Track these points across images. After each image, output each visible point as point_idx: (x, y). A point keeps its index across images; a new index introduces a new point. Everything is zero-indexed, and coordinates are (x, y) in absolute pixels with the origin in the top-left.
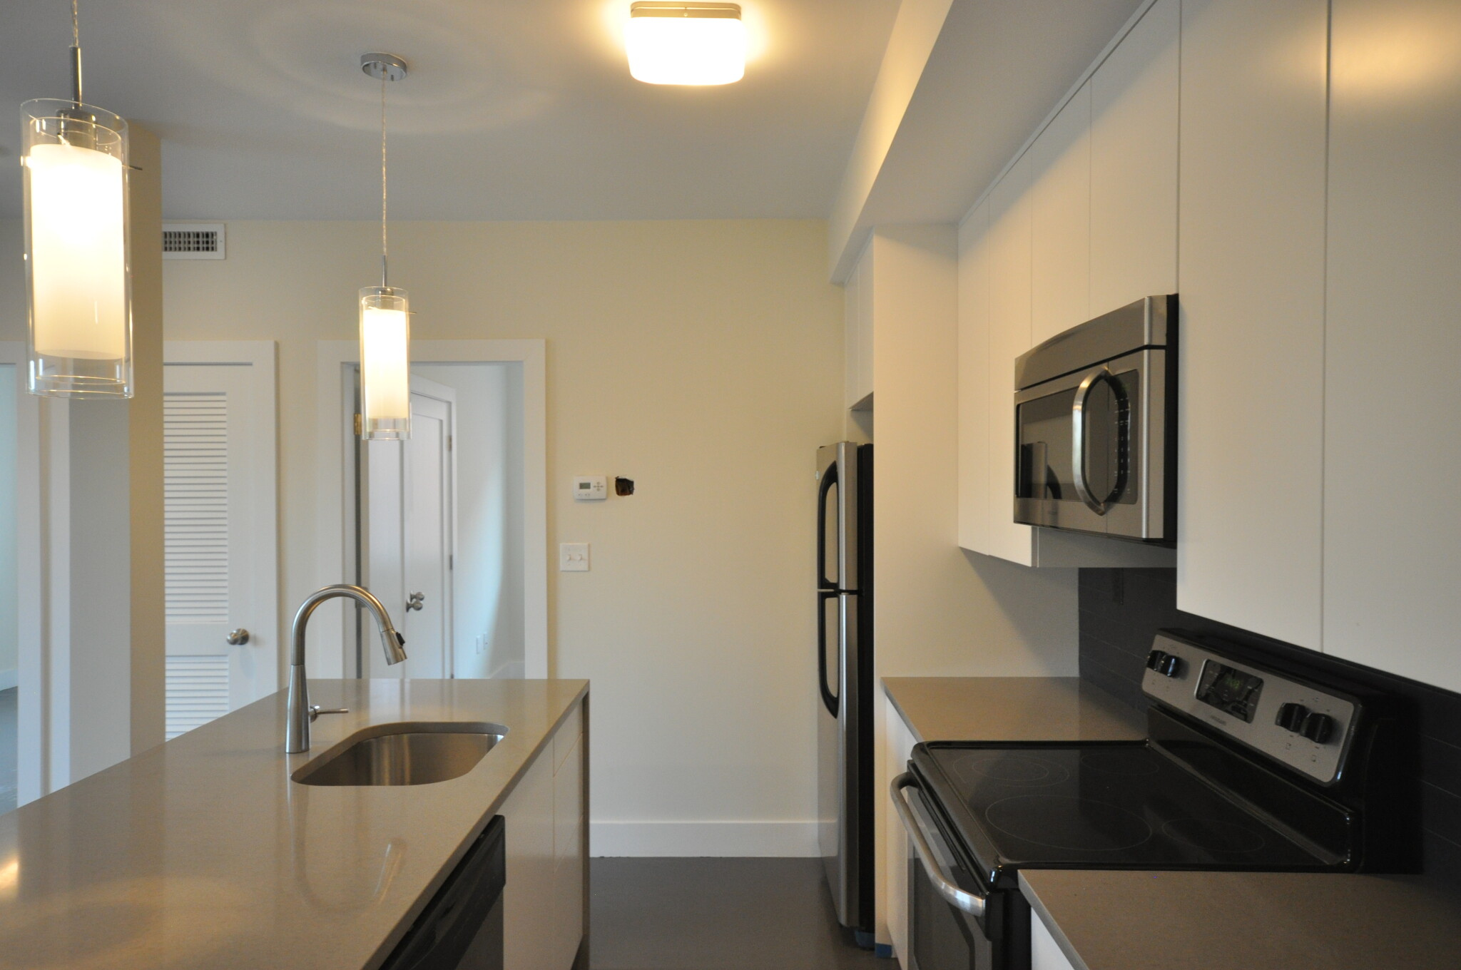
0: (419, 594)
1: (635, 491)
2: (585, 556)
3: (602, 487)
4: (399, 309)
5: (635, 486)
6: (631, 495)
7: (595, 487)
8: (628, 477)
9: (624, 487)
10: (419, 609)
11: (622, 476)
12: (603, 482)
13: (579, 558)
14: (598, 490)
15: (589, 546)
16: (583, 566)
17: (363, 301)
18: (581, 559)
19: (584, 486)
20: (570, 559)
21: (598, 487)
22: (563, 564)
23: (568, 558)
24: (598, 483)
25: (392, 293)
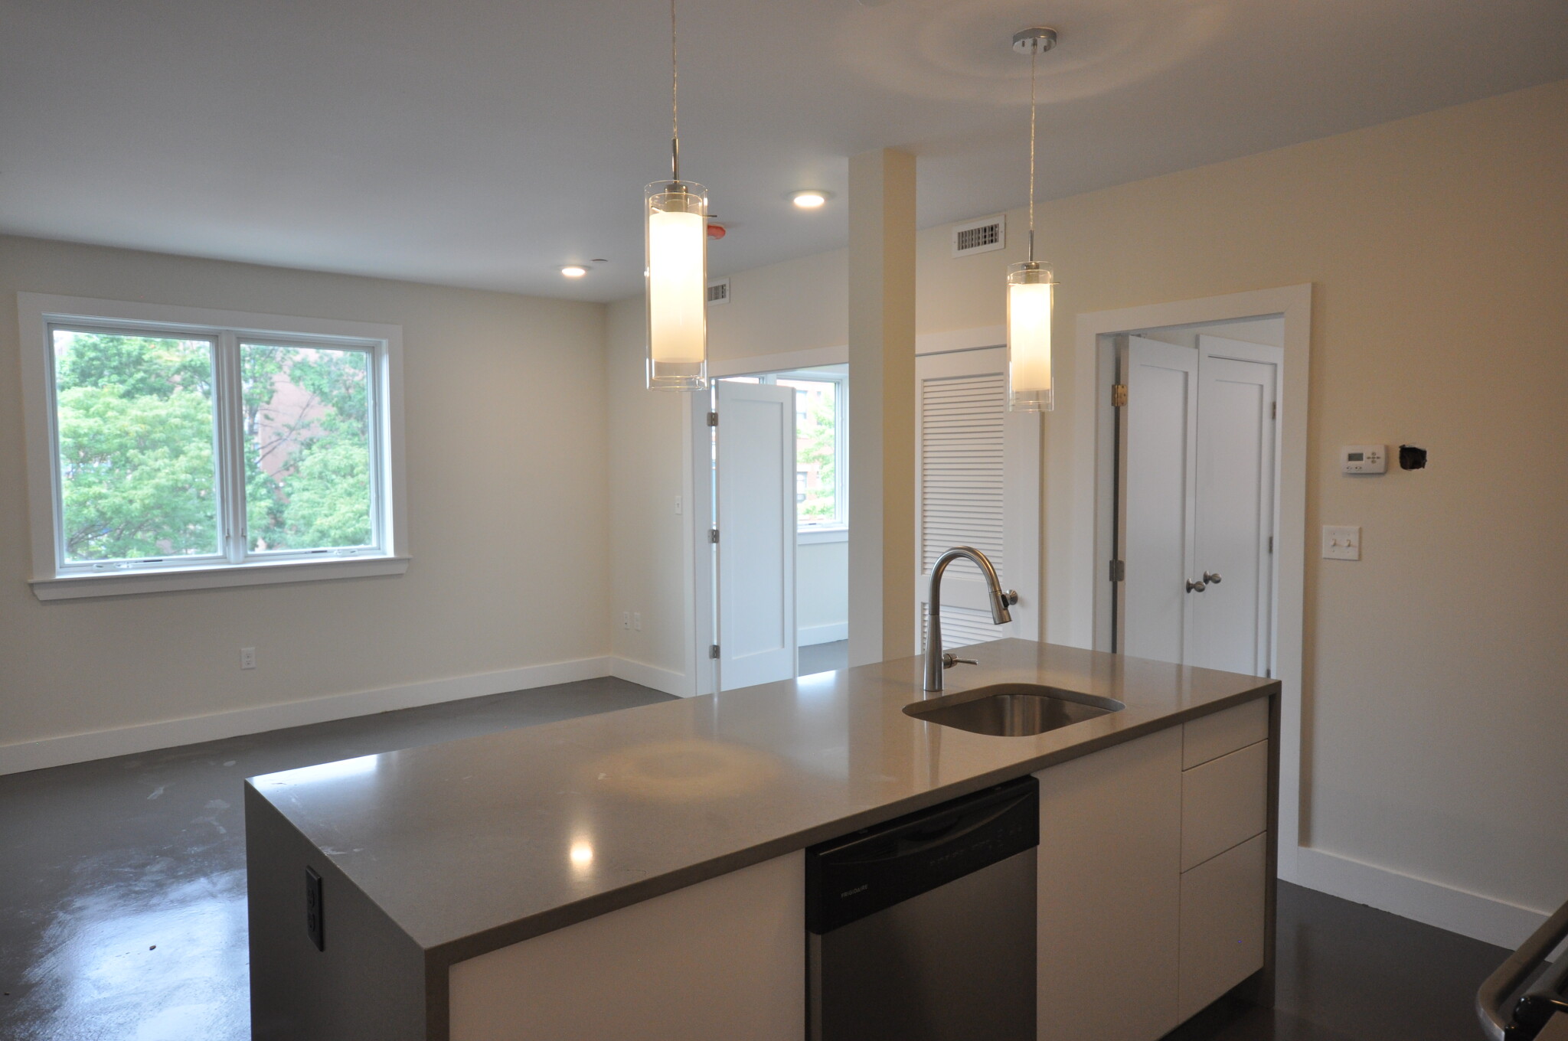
0: (1215, 575)
1: (1427, 464)
2: (1355, 541)
3: (1378, 458)
4: (1045, 282)
5: (1428, 457)
6: (1421, 469)
7: (1369, 458)
8: (1417, 446)
9: (1412, 458)
10: (1201, 590)
11: (1410, 443)
12: (1381, 453)
13: (1347, 544)
14: (1373, 462)
15: (1360, 530)
16: (1352, 554)
17: (1010, 277)
18: (1349, 546)
19: (1353, 457)
20: (1335, 545)
21: (1374, 458)
22: (1326, 551)
23: (1332, 543)
24: (1374, 454)
25: (1037, 267)
